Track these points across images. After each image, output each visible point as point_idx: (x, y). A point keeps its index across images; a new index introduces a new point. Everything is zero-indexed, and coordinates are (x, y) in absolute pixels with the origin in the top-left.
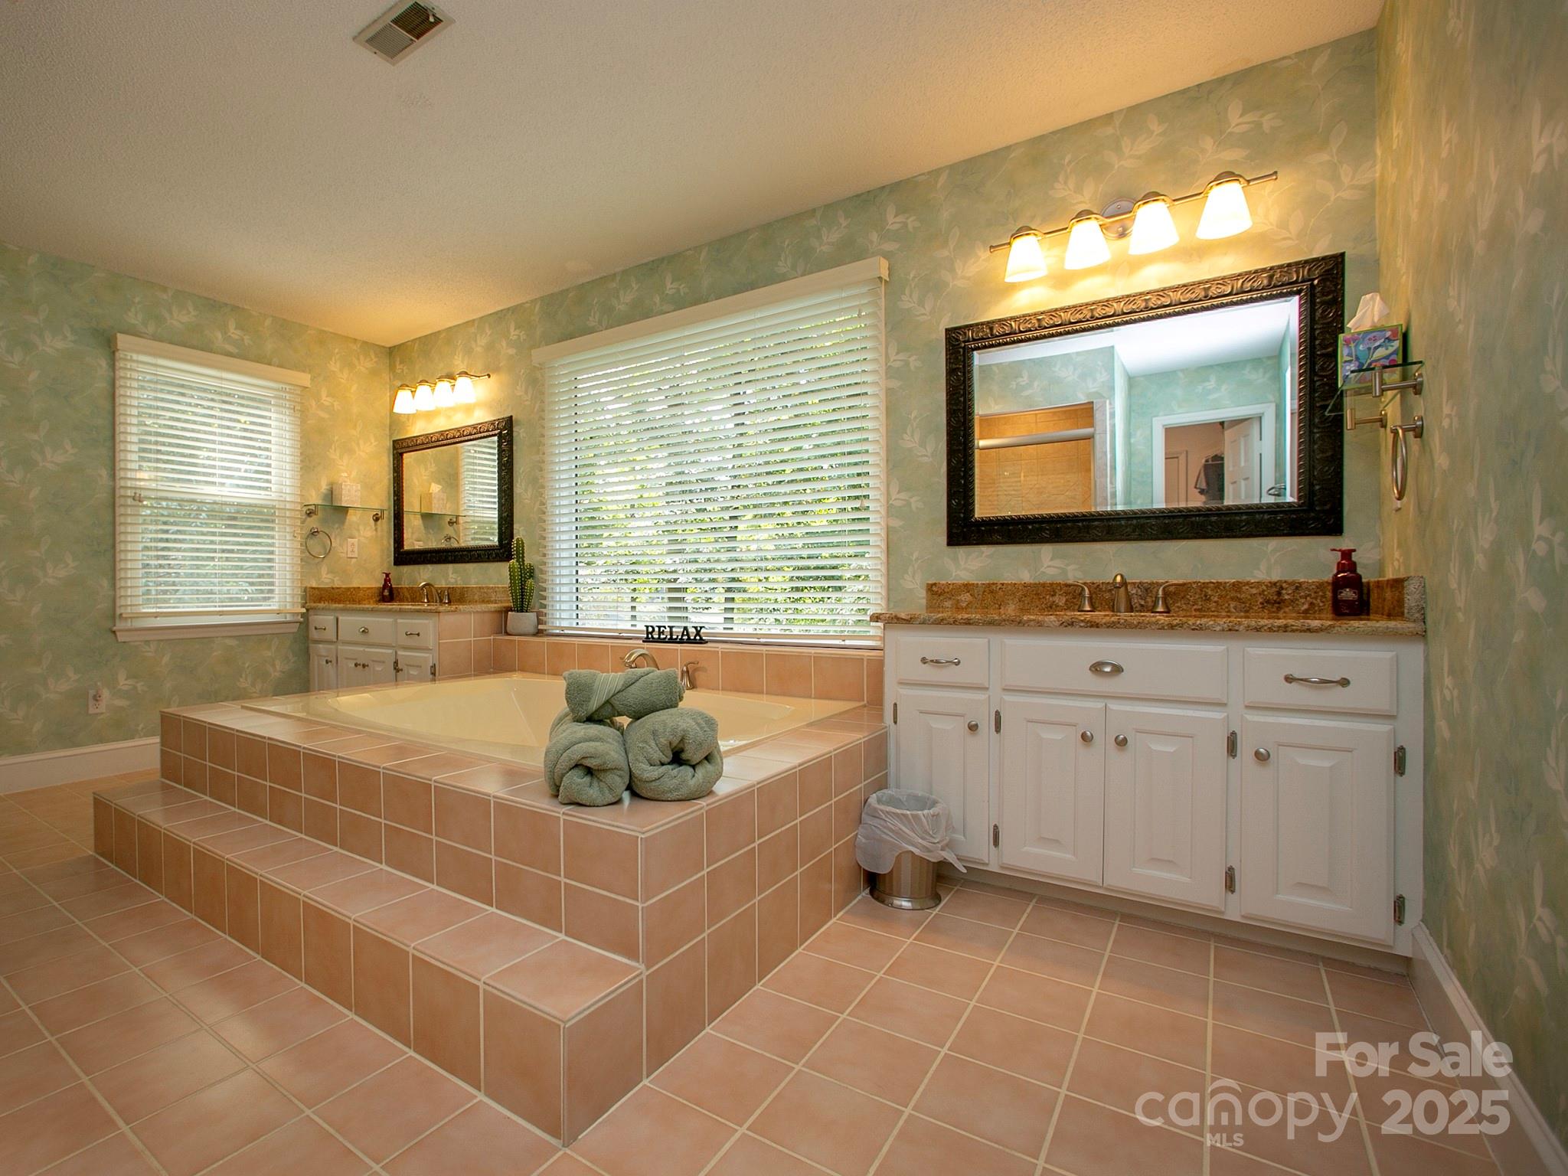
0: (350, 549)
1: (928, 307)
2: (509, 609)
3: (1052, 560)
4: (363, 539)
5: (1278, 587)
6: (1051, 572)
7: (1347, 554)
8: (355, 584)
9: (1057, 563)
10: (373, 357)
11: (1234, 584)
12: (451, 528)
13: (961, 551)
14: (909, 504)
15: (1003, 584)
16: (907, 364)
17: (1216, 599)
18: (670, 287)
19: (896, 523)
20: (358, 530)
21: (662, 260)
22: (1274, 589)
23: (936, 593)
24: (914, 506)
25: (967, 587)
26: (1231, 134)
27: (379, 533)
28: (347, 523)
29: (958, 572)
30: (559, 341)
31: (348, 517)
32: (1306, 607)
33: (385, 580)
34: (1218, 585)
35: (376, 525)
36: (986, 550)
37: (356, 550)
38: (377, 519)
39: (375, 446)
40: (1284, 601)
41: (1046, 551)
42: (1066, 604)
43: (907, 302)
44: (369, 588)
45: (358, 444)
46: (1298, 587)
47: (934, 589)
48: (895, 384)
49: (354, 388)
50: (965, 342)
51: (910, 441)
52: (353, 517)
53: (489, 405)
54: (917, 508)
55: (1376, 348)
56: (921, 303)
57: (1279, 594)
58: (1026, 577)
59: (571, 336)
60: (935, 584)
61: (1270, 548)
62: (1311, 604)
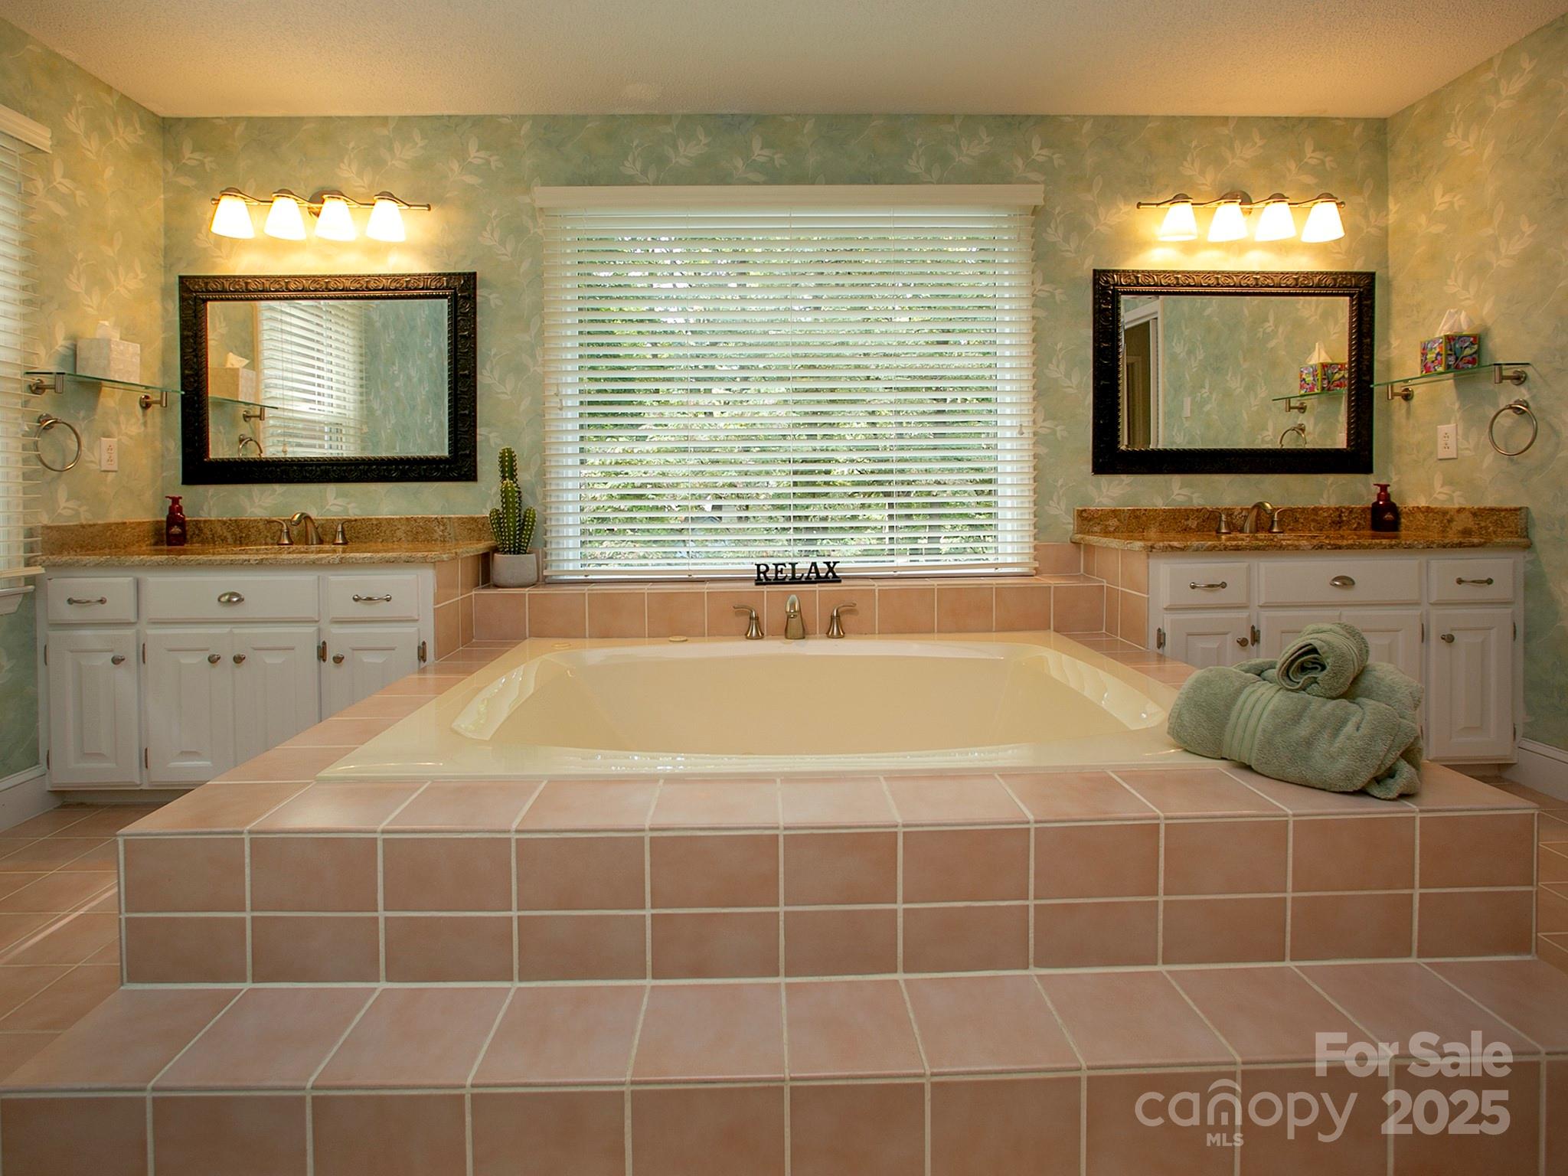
0: (105, 456)
1: (1073, 246)
2: (496, 550)
3: (1180, 488)
4: (124, 439)
5: (1339, 510)
6: (1181, 498)
7: (1384, 488)
8: (114, 517)
9: (1185, 491)
10: (138, 126)
11: (1313, 509)
12: (247, 425)
13: (1104, 479)
14: (1054, 432)
15: (1146, 510)
16: (1053, 296)
17: (1302, 521)
18: (759, 154)
19: (1043, 450)
20: (117, 423)
21: (748, 117)
22: (1338, 513)
23: (1086, 519)
24: (1059, 435)
25: (1115, 513)
26: (1306, 163)
27: (150, 430)
28: (100, 410)
29: (1101, 499)
30: (569, 184)
31: (102, 399)
32: (1355, 525)
33: (171, 509)
34: (1304, 510)
35: (144, 415)
36: (1126, 479)
37: (115, 456)
38: (146, 405)
39: (143, 281)
40: (1343, 521)
41: (1176, 480)
42: (1197, 527)
43: (1054, 235)
44: (139, 524)
45: (116, 273)
46: (1351, 511)
47: (1084, 515)
48: (1041, 313)
49: (109, 172)
50: (1114, 285)
51: (1056, 371)
52: (109, 400)
53: (425, 252)
54: (1062, 437)
55: (1466, 348)
56: (1066, 239)
57: (1340, 516)
58: (1160, 504)
59: (592, 181)
60: (1085, 510)
61: (1330, 482)
62: (1359, 524)
